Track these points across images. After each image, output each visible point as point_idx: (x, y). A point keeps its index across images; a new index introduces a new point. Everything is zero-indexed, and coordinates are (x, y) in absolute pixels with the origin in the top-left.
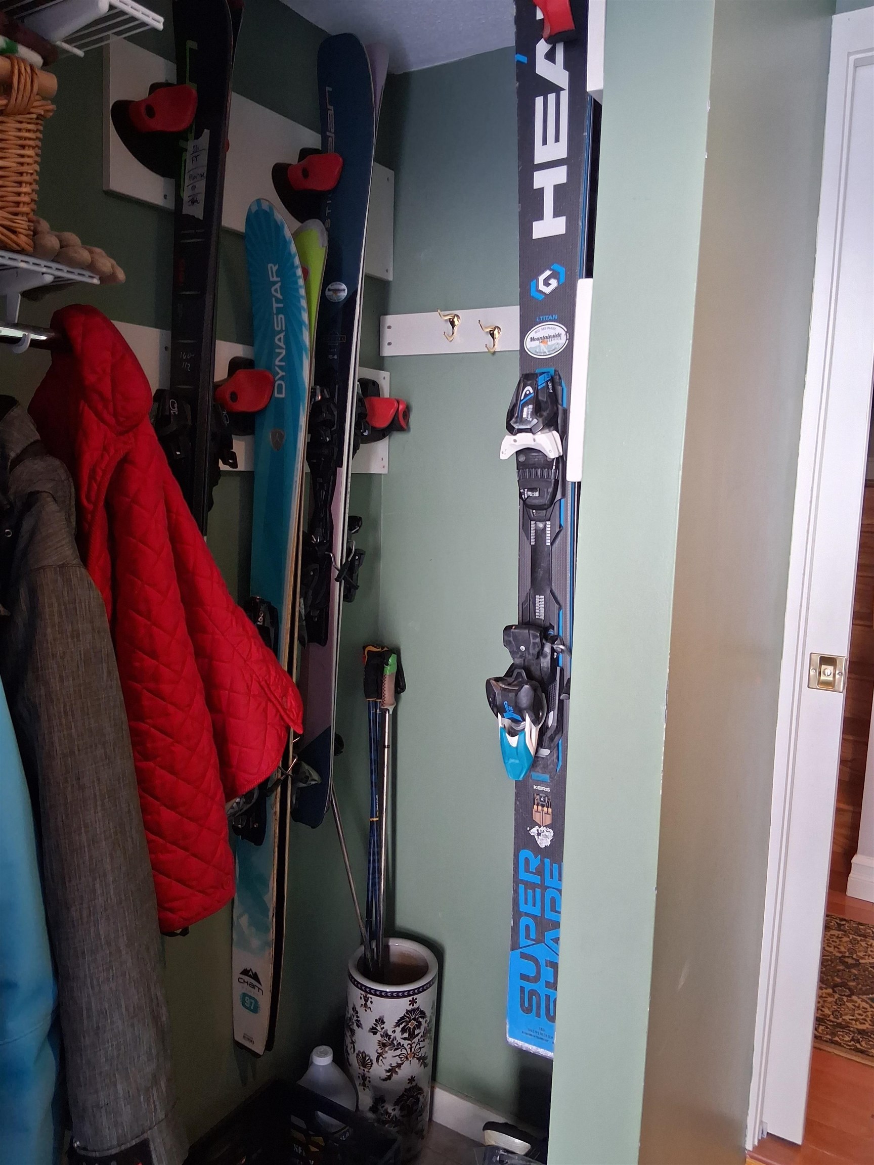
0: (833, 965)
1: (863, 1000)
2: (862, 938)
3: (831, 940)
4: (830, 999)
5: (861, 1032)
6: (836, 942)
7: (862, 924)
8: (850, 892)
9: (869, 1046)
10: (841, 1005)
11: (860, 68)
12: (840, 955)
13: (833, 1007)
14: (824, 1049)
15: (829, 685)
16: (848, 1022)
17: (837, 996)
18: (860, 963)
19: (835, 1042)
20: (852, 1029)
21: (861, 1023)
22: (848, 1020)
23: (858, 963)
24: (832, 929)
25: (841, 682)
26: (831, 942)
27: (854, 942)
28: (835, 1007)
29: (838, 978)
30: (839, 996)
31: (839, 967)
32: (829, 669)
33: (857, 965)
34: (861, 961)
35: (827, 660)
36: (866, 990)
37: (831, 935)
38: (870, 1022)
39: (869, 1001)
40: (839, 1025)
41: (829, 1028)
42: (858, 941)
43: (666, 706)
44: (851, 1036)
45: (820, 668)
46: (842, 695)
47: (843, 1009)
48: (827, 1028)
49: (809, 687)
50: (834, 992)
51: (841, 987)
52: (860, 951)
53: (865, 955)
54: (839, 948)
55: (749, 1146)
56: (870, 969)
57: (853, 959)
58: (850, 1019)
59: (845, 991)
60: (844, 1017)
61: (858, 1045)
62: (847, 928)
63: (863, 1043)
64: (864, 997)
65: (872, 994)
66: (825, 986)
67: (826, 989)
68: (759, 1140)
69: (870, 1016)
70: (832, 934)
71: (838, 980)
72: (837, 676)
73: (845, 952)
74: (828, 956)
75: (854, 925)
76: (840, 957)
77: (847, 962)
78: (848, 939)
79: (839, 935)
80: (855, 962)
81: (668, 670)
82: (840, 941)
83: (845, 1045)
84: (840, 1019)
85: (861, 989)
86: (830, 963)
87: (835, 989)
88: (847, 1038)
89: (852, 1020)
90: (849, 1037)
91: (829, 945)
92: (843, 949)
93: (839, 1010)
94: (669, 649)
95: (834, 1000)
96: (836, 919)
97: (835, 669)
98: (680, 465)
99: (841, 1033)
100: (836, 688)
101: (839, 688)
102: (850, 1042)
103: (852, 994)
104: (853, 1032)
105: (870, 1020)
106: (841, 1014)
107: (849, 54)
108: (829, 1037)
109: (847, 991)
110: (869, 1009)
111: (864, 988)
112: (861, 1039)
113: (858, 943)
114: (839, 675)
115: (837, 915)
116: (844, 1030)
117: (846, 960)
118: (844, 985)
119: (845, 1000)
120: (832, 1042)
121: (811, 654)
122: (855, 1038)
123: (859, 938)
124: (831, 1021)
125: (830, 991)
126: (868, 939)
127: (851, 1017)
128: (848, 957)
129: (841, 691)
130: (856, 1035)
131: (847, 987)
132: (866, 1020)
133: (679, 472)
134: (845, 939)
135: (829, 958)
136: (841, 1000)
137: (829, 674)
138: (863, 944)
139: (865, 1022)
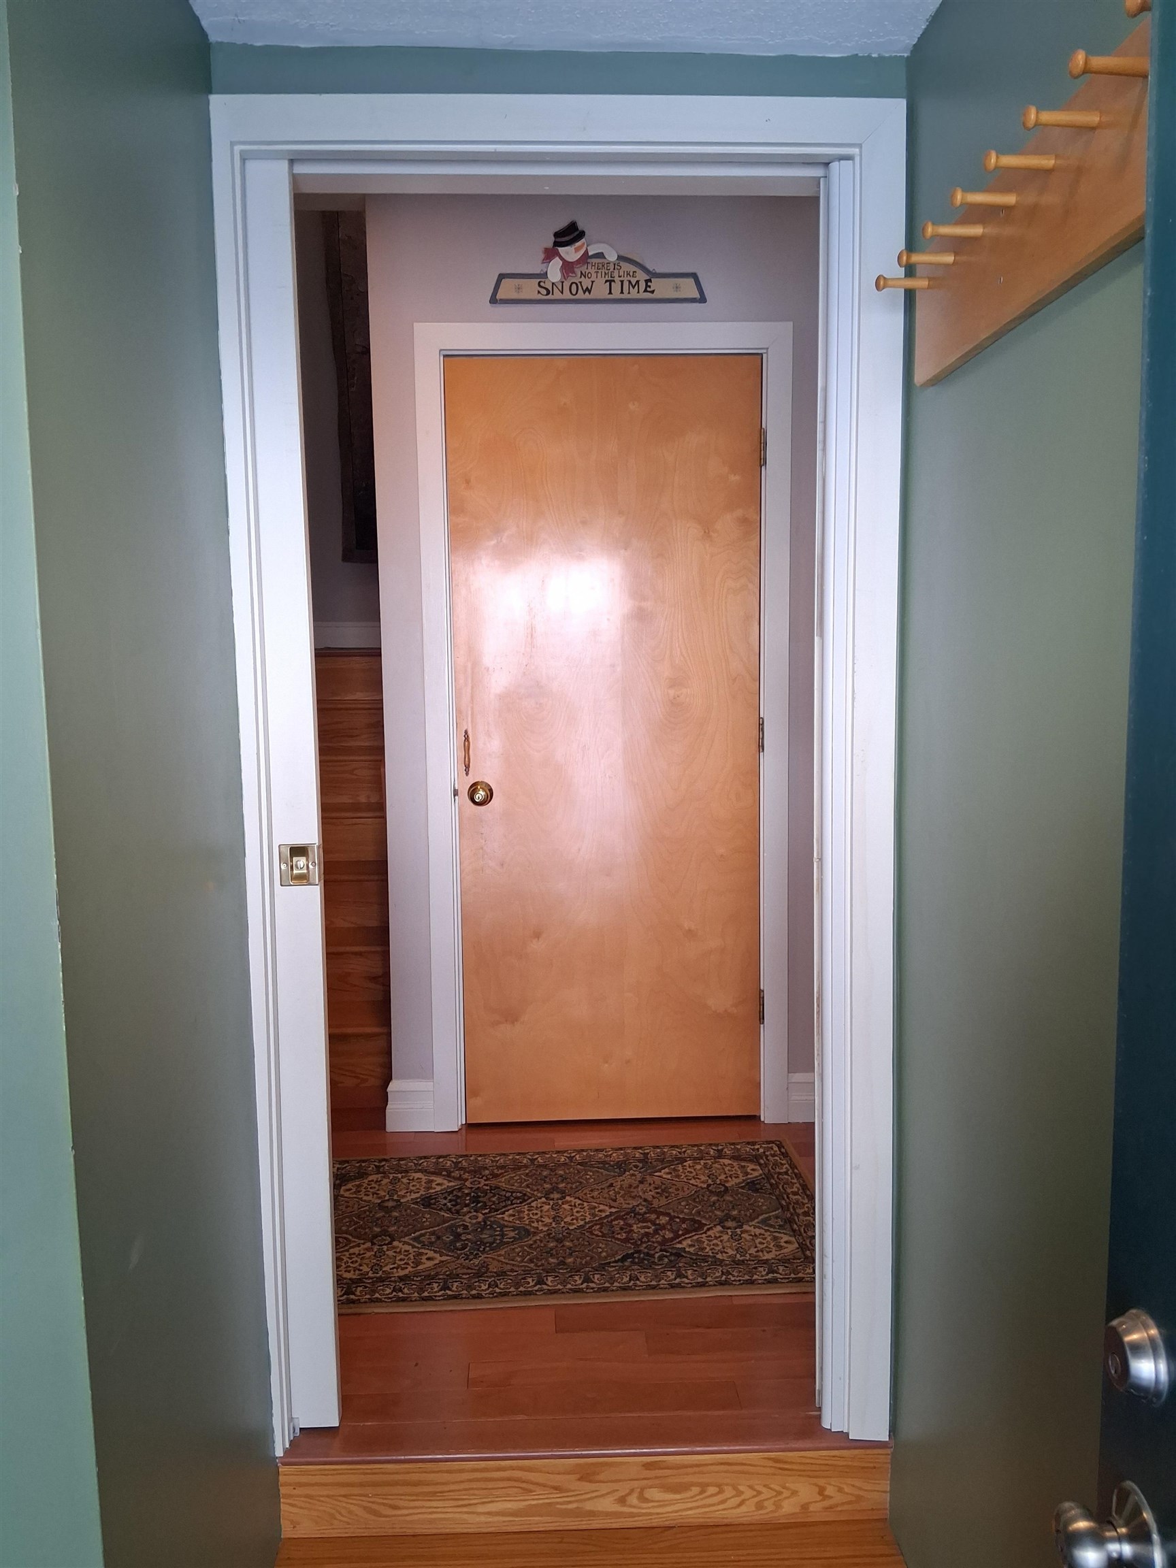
0: (371, 1215)
1: (405, 1243)
2: (403, 1174)
3: (369, 1187)
4: (368, 1254)
5: (401, 1279)
6: (375, 1188)
7: (403, 1159)
8: (390, 1127)
9: (412, 1291)
10: (381, 1256)
11: (251, 161)
12: (379, 1201)
13: (372, 1261)
14: (366, 1312)
15: (303, 879)
16: (389, 1273)
17: (376, 1248)
18: (402, 1203)
19: (375, 1300)
20: (393, 1279)
21: (403, 1269)
22: (390, 1271)
23: (399, 1203)
24: (371, 1175)
25: (316, 872)
26: (369, 1189)
27: (395, 1181)
28: (375, 1261)
29: (377, 1228)
30: (378, 1247)
31: (378, 1216)
32: (301, 861)
33: (399, 1205)
34: (402, 1201)
35: (299, 851)
36: (408, 1230)
37: (369, 1181)
38: (412, 1265)
39: (411, 1242)
40: (381, 1280)
41: (367, 1287)
42: (399, 1179)
43: (58, 922)
44: (392, 1287)
45: (292, 861)
46: (318, 887)
47: (383, 1261)
48: (366, 1287)
49: (282, 885)
50: (373, 1244)
51: (380, 1236)
52: (401, 1190)
53: (407, 1192)
54: (377, 1194)
55: (279, 1452)
56: (413, 1206)
57: (393, 1200)
58: (391, 1269)
59: (385, 1240)
60: (384, 1269)
61: (401, 1295)
62: (387, 1168)
63: (406, 1291)
64: (406, 1239)
65: (414, 1233)
66: (362, 1241)
67: (363, 1244)
68: (291, 1442)
69: (412, 1258)
70: (370, 1179)
71: (377, 1230)
72: (311, 867)
73: (385, 1196)
74: (366, 1206)
75: (395, 1163)
76: (379, 1204)
77: (387, 1207)
78: (388, 1180)
79: (378, 1178)
80: (395, 1203)
81: (55, 876)
82: (379, 1185)
83: (386, 1300)
84: (381, 1272)
85: (402, 1231)
86: (368, 1213)
87: (375, 1241)
88: (388, 1291)
89: (393, 1268)
90: (390, 1289)
91: (367, 1193)
92: (382, 1193)
93: (378, 1262)
94: (53, 850)
95: (374, 1253)
96: (375, 1162)
97: (307, 860)
98: (36, 622)
99: (381, 1288)
100: (311, 880)
101: (315, 879)
102: (392, 1293)
103: (393, 1240)
104: (395, 1282)
105: (413, 1262)
106: (381, 1266)
107: (232, 144)
108: (368, 1296)
109: (388, 1238)
110: (411, 1250)
111: (406, 1230)
112: (403, 1287)
113: (399, 1181)
114: (311, 866)
115: (375, 1157)
116: (385, 1283)
117: (386, 1204)
118: (384, 1232)
119: (385, 1249)
120: (371, 1300)
121: (279, 846)
122: (397, 1287)
123: (400, 1176)
124: (369, 1278)
125: (369, 1244)
126: (409, 1174)
127: (392, 1266)
128: (388, 1200)
129: (317, 883)
130: (398, 1284)
131: (387, 1234)
132: (408, 1264)
133: (36, 632)
134: (385, 1181)
135: (367, 1208)
136: (380, 1251)
137: (302, 866)
138: (405, 1180)
139: (408, 1266)
